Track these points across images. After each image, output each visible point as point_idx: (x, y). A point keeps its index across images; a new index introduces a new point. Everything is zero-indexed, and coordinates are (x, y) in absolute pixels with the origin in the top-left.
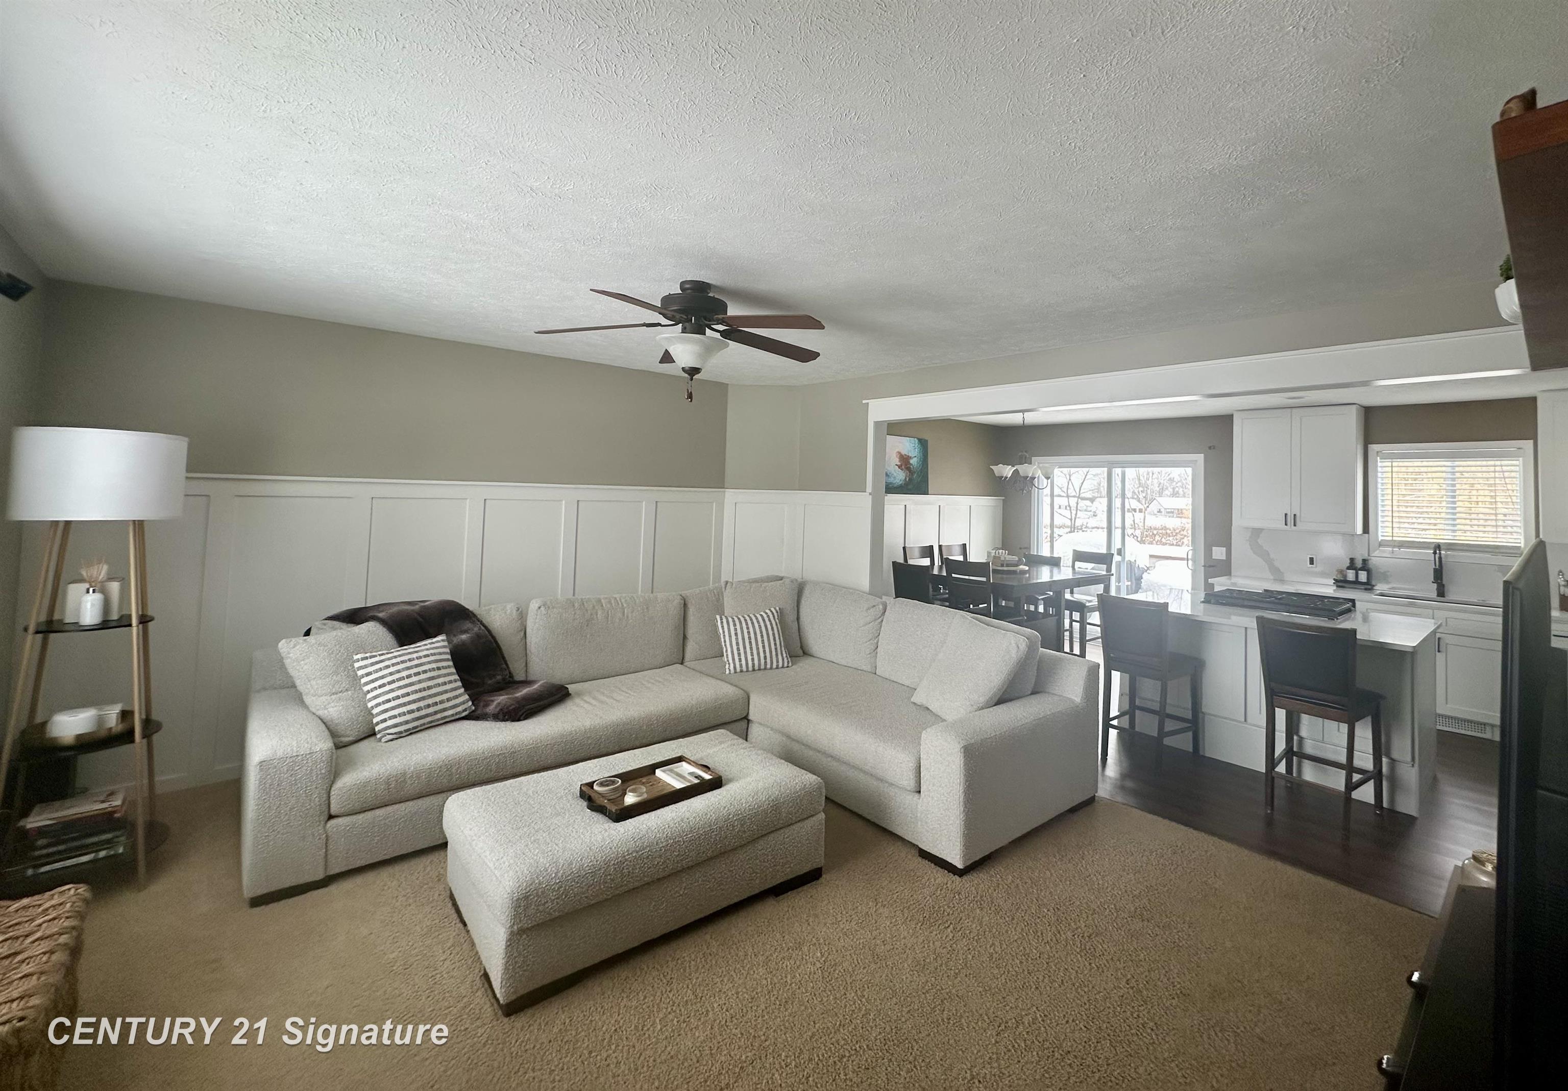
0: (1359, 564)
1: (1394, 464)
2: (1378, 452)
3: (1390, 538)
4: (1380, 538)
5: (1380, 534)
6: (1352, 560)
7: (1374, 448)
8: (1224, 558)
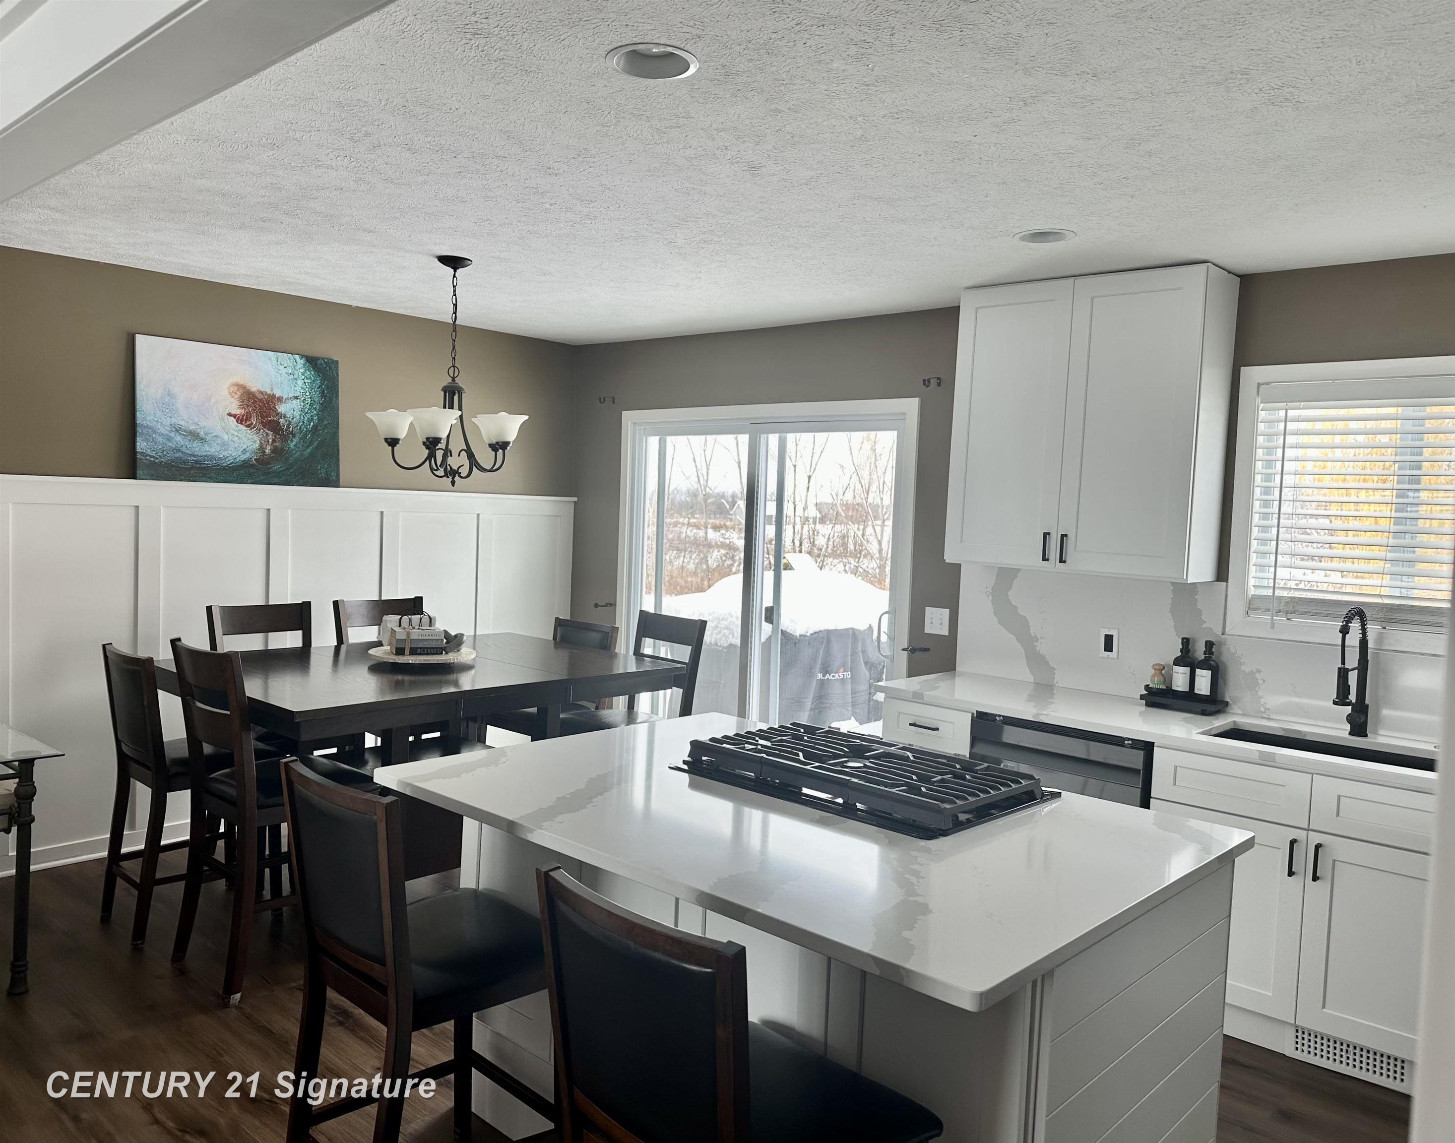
0: (1200, 652)
1: (1291, 413)
2: (1259, 385)
3: (1269, 592)
4: (1252, 591)
5: (1252, 582)
6: (1186, 643)
7: (1252, 375)
8: (947, 634)
